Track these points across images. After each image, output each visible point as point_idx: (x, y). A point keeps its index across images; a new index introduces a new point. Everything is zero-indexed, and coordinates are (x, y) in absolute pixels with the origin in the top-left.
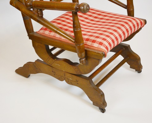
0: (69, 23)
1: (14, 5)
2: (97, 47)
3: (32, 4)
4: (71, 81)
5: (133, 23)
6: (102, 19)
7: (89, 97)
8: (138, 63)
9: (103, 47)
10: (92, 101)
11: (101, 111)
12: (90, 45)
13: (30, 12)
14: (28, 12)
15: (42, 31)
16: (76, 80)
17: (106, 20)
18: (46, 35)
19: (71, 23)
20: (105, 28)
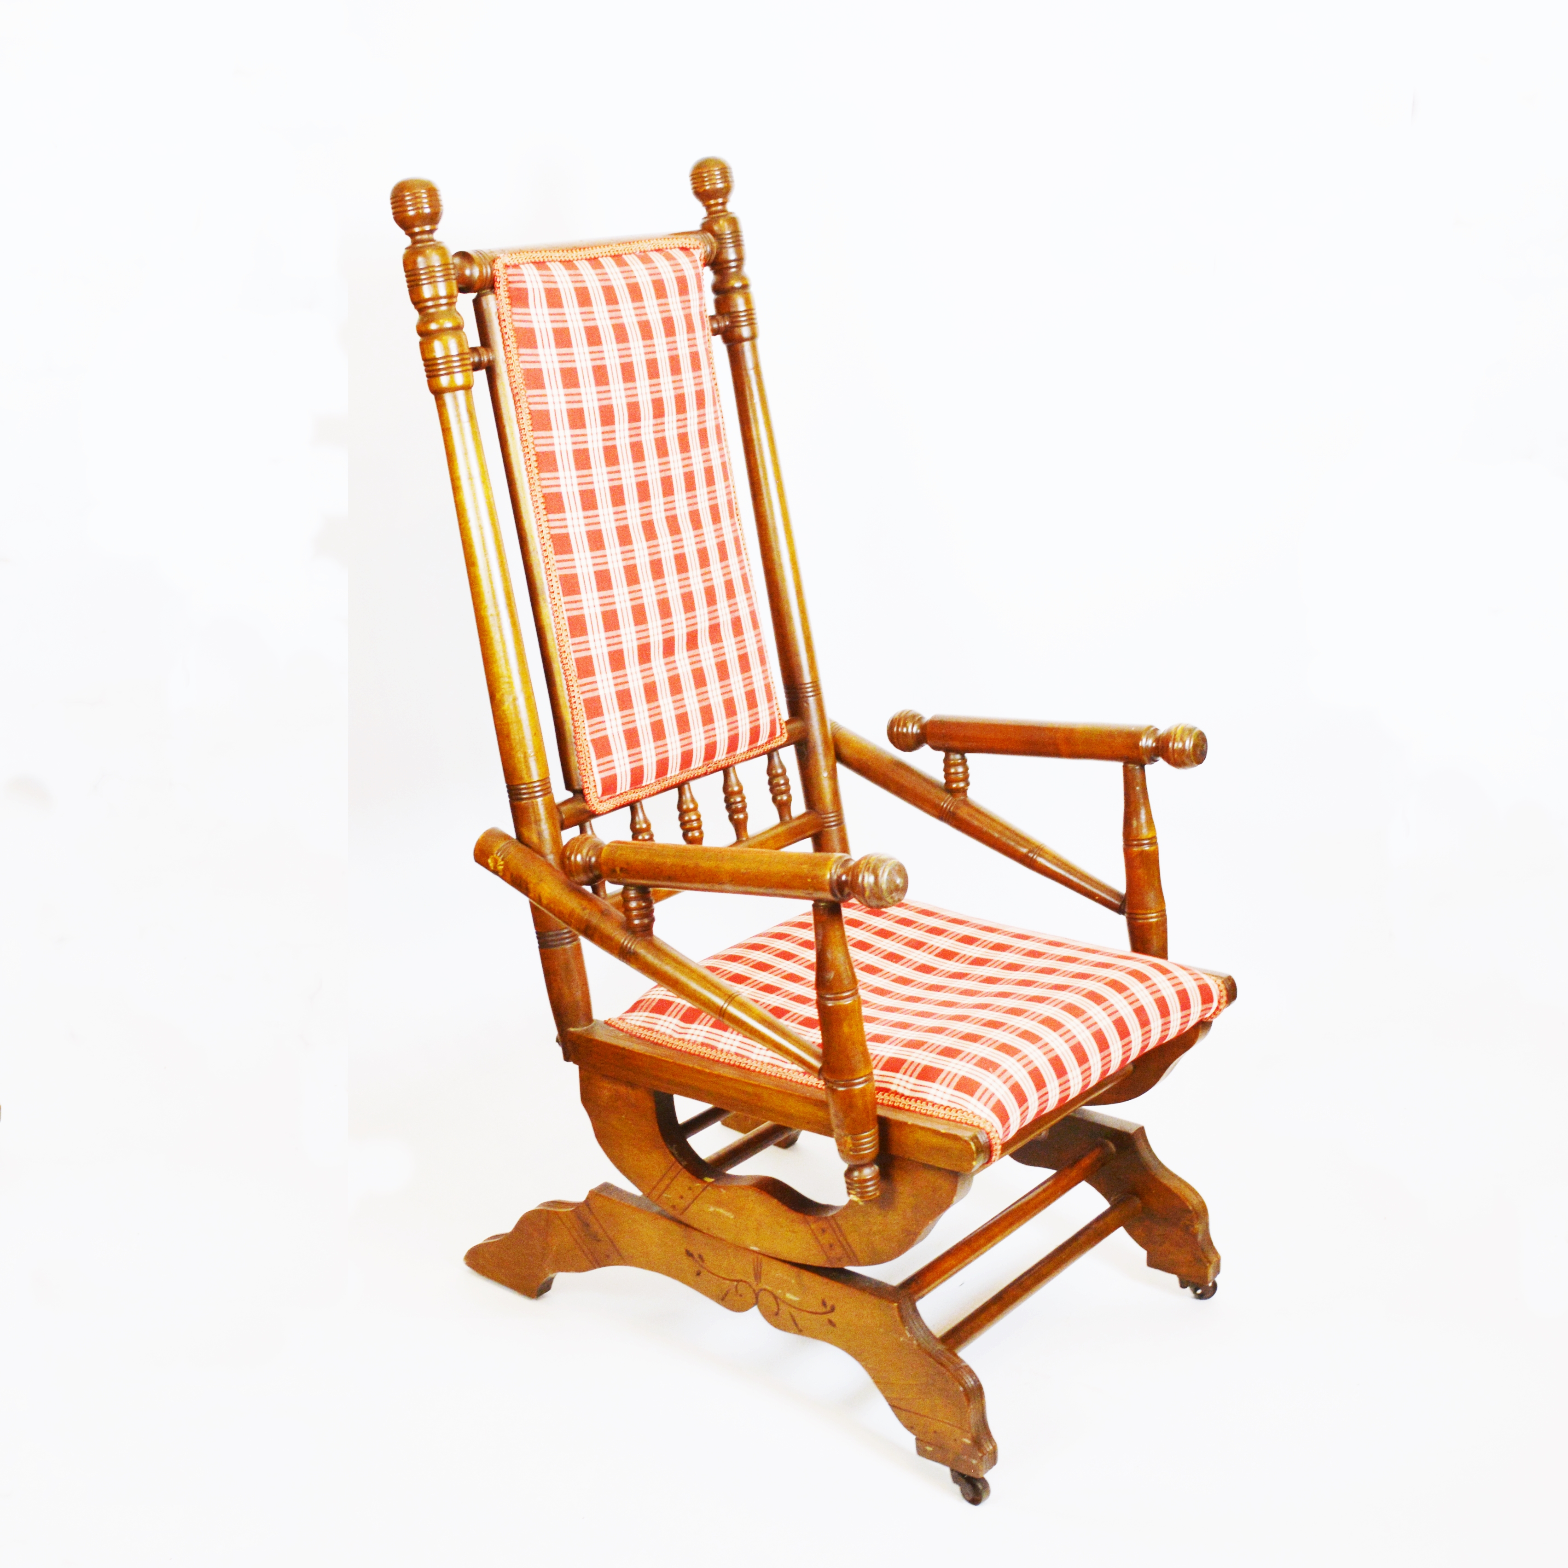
0: (793, 978)
1: (496, 862)
2: (946, 1104)
3: (598, 857)
4: (795, 1313)
5: (1154, 990)
6: (980, 962)
7: (893, 1407)
8: (1195, 1235)
9: (980, 1105)
10: (910, 1428)
11: (964, 1495)
12: (907, 1093)
13: (585, 903)
14: (571, 903)
15: (638, 1020)
16: (824, 1304)
17: (1005, 968)
18: (660, 1039)
19: (802, 979)
20: (998, 1009)
